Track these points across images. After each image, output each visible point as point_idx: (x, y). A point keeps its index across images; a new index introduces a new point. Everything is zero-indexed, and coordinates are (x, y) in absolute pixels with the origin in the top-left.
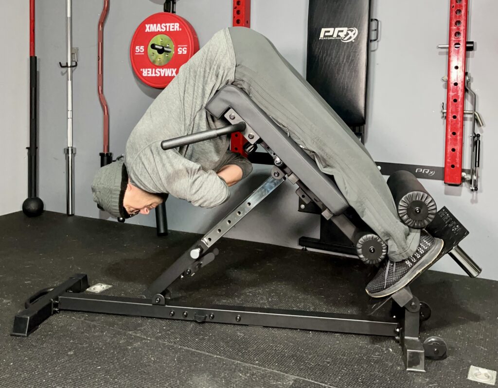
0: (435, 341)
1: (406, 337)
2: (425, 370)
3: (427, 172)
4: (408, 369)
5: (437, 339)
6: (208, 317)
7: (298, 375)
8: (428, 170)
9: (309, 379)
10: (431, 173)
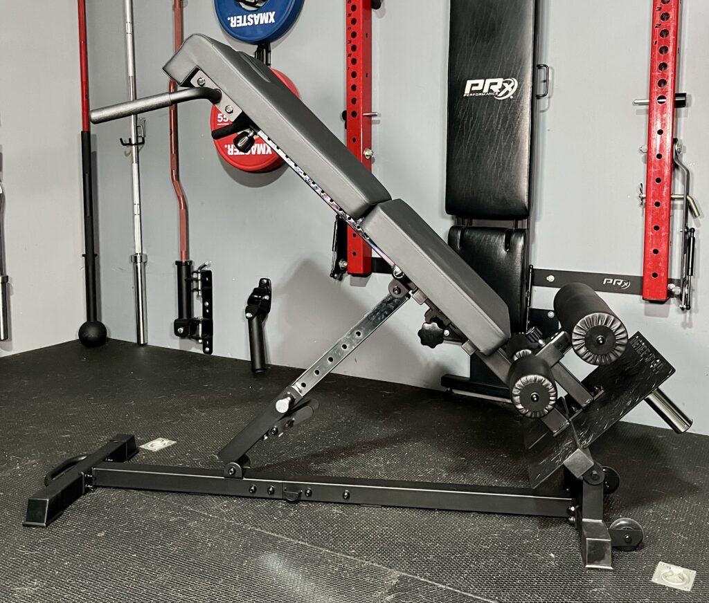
0: (626, 525)
1: (584, 520)
2: (612, 566)
3: (619, 284)
4: (587, 566)
5: (629, 521)
6: (303, 494)
7: (406, 571)
8: (622, 281)
9: (421, 577)
10: (626, 284)
